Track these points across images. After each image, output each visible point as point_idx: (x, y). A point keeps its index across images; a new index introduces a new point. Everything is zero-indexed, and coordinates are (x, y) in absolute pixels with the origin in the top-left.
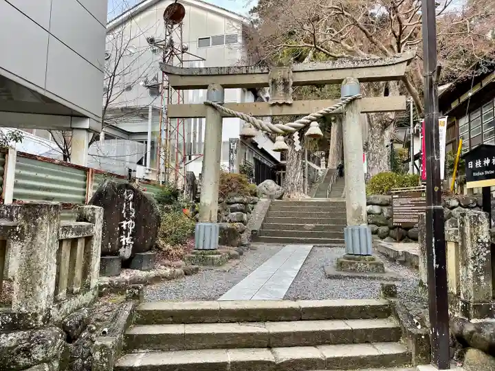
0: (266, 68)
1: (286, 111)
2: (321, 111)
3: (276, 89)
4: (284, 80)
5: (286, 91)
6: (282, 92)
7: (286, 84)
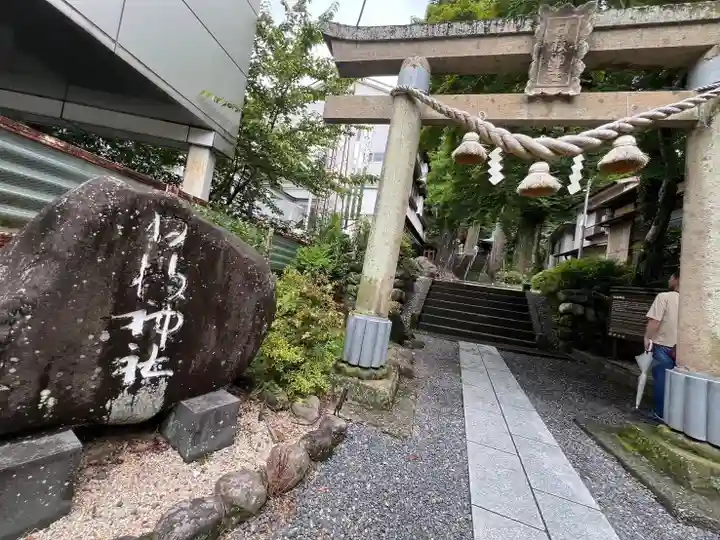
0: (528, 22)
1: (559, 113)
2: (651, 112)
3: (545, 65)
4: (568, 44)
5: (567, 68)
6: (557, 72)
7: (570, 53)
